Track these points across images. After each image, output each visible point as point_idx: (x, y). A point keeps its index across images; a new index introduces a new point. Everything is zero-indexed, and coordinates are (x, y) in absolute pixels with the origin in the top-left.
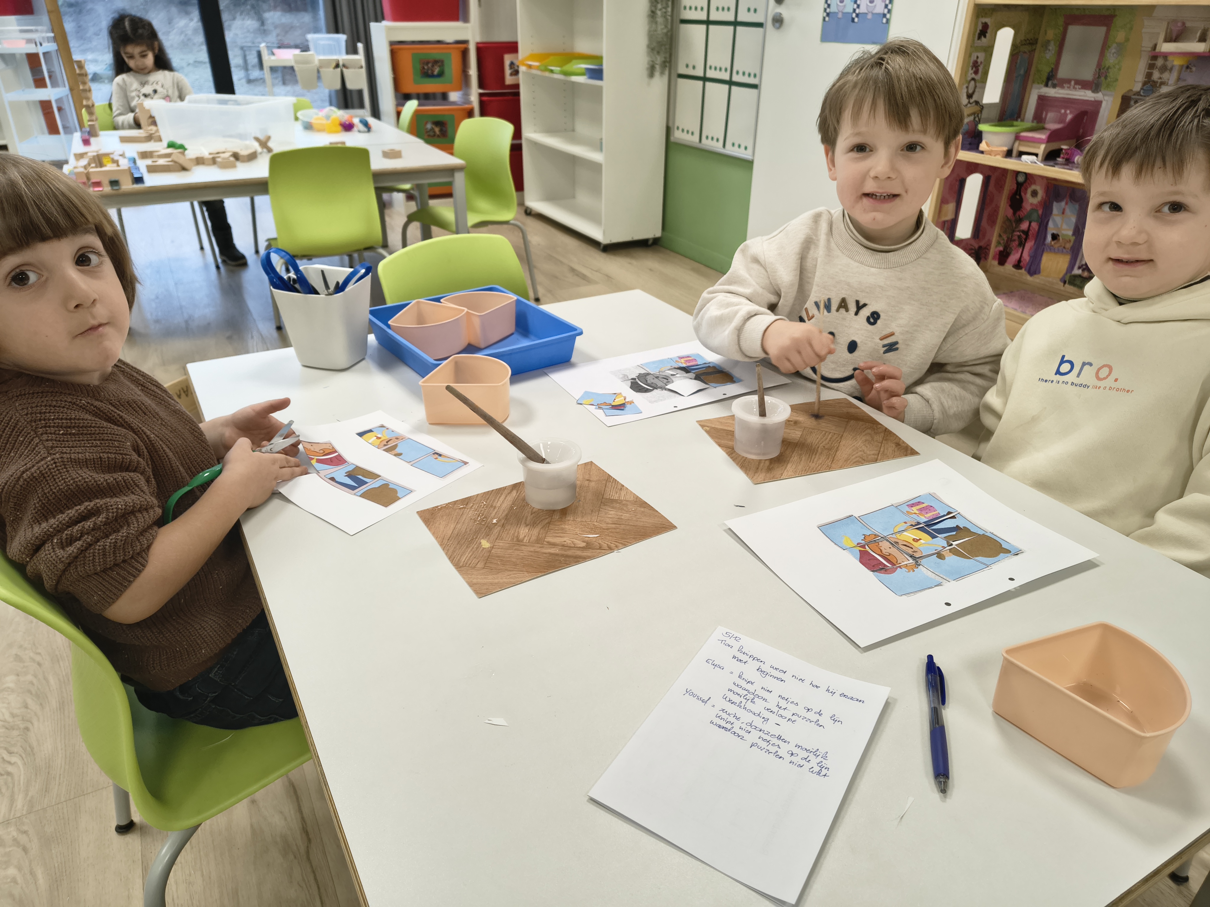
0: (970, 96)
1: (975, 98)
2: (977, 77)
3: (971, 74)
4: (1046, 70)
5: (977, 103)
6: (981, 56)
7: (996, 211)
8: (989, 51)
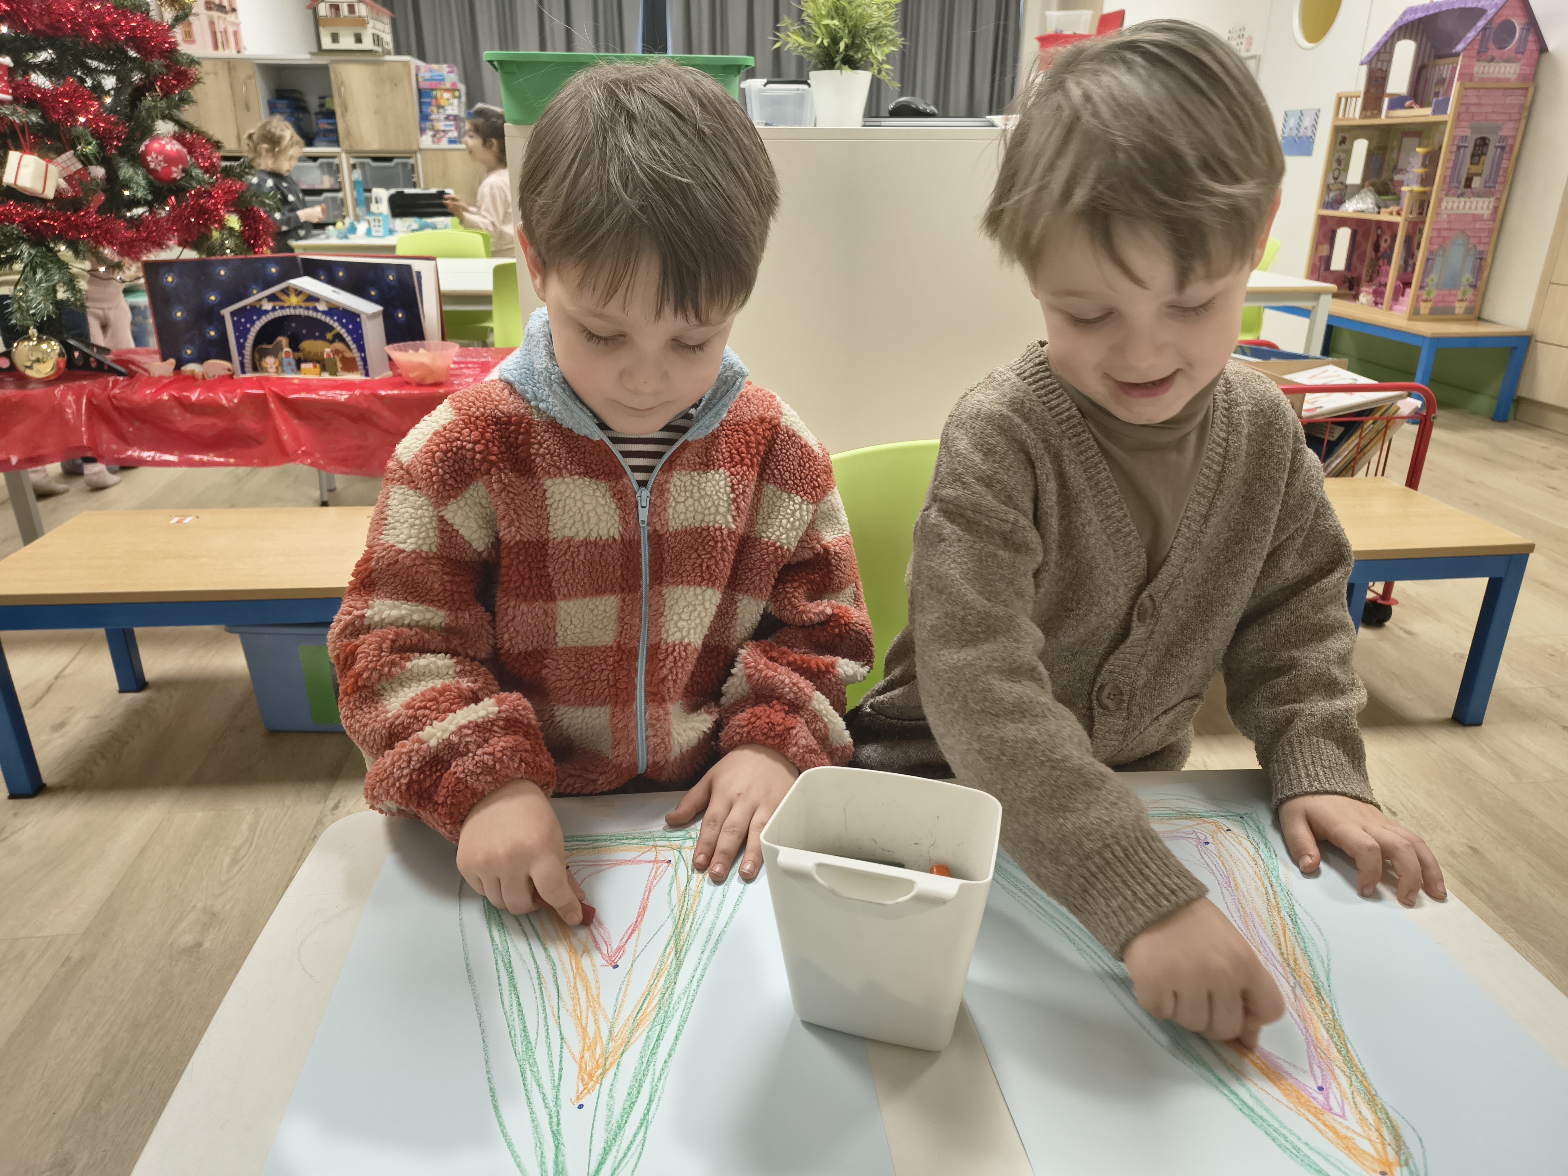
0: (1335, 179)
1: (1340, 180)
2: (1341, 168)
3: (1335, 165)
4: (1393, 164)
5: (1342, 183)
6: (1343, 156)
7: (1364, 253)
8: (1349, 153)
